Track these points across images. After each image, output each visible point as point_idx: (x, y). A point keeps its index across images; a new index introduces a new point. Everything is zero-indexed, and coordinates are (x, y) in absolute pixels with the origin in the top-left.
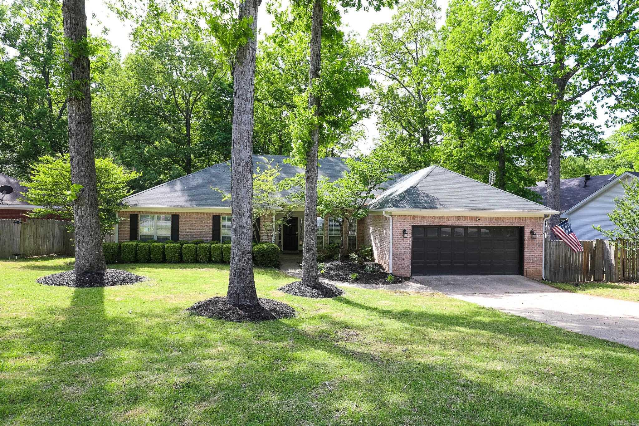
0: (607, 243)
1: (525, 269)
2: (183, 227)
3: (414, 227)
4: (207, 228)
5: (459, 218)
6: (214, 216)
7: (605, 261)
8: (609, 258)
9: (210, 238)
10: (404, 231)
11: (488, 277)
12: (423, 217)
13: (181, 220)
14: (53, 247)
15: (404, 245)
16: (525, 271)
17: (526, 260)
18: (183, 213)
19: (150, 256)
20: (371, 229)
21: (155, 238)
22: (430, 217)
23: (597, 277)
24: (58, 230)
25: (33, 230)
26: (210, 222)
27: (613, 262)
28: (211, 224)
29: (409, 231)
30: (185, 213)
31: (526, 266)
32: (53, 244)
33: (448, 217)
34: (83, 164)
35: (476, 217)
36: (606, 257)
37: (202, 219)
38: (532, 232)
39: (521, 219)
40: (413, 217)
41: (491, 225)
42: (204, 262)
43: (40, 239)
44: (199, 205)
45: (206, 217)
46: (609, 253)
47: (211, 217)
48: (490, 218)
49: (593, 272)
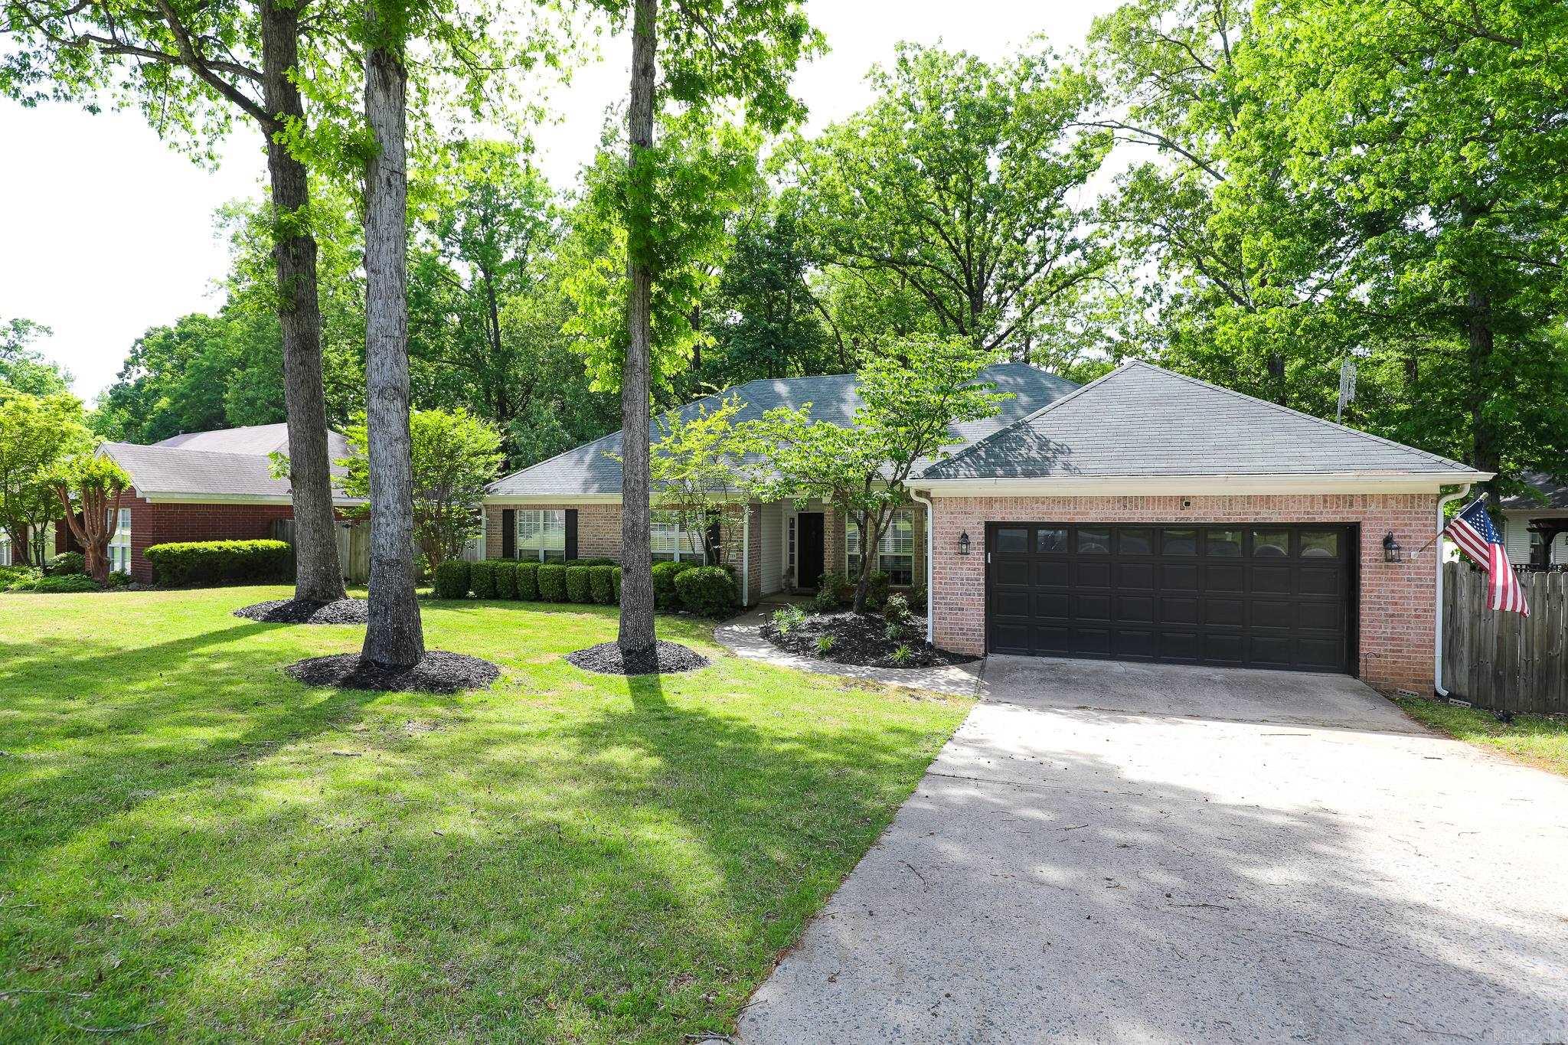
1: (1362, 658)
2: (585, 533)
3: (992, 528)
5: (1124, 501)
10: (965, 537)
11: (1218, 674)
12: (1017, 500)
13: (581, 520)
15: (966, 572)
16: (1362, 664)
17: (1366, 629)
18: (586, 506)
19: (515, 586)
21: (541, 555)
22: (1036, 500)
29: (978, 537)
31: (1365, 647)
33: (1091, 500)
35: (1182, 498)
38: (1388, 542)
39: (1349, 500)
40: (990, 501)
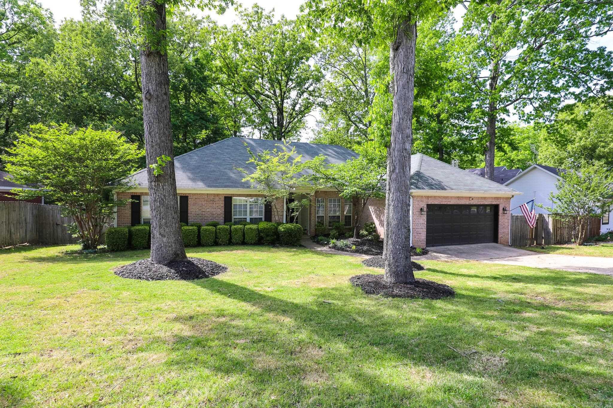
0: (546, 217)
1: (499, 238)
2: (193, 209)
3: (428, 206)
4: (219, 210)
5: (459, 198)
6: (225, 197)
7: (544, 230)
8: (547, 227)
9: (221, 219)
10: (421, 209)
12: (435, 197)
13: (190, 202)
14: (26, 235)
15: (422, 221)
16: (499, 240)
17: (500, 231)
18: (192, 194)
20: (371, 209)
22: (439, 197)
23: (538, 242)
24: (31, 215)
25: (5, 215)
26: (222, 204)
27: (551, 231)
28: (223, 205)
29: (425, 209)
30: (194, 194)
31: (500, 235)
32: (26, 231)
34: (164, 133)
35: (470, 197)
36: (544, 227)
37: (213, 201)
38: (503, 209)
39: (497, 198)
40: (428, 197)
41: (479, 203)
42: (224, 245)
43: (12, 226)
44: (209, 186)
45: (217, 198)
46: (547, 224)
47: (223, 199)
48: (479, 198)
49: (536, 238)
